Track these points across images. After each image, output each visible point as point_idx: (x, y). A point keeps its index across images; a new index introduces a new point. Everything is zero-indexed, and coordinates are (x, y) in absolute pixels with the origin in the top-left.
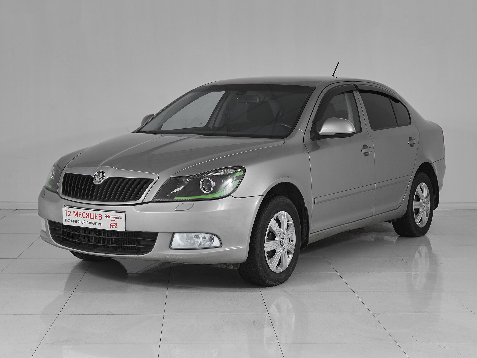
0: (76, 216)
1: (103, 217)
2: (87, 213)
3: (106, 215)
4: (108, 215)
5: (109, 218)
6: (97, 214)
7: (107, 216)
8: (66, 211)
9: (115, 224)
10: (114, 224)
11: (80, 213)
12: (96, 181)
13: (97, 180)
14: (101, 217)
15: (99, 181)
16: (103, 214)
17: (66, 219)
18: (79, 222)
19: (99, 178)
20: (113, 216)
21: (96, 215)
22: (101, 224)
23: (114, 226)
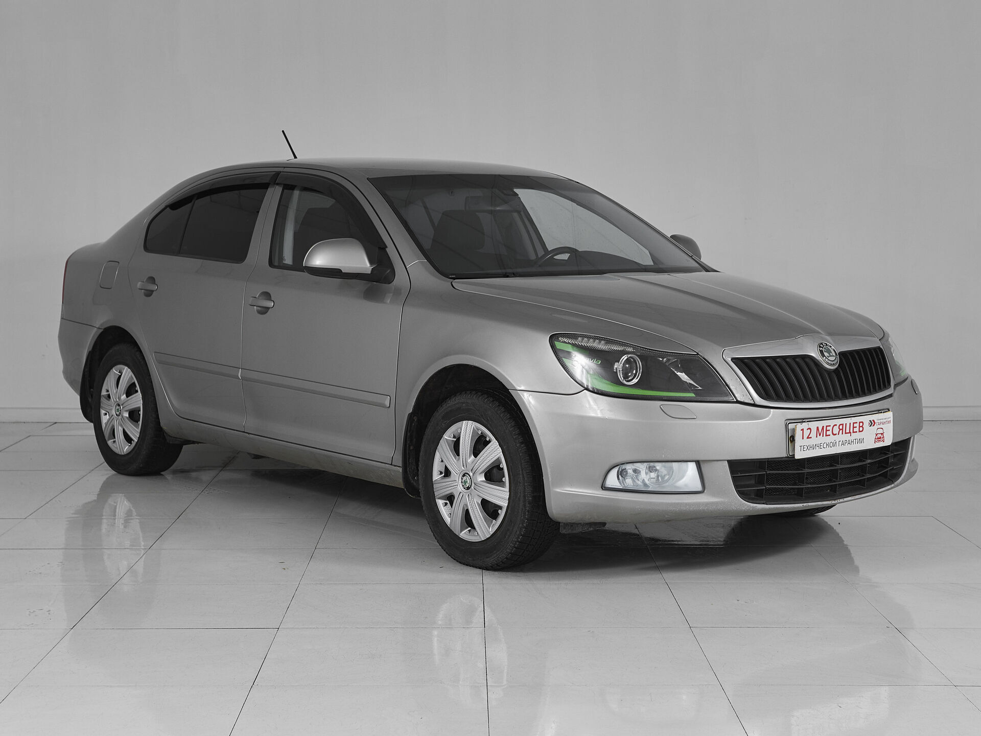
0: (820, 435)
1: (866, 425)
3: (870, 421)
4: (873, 421)
7: (872, 423)
9: (882, 434)
10: (880, 435)
11: (828, 428)
12: (832, 363)
14: (862, 427)
16: (866, 419)
17: (802, 447)
18: (825, 446)
20: (880, 421)
21: (855, 425)
22: (861, 441)
23: (880, 438)
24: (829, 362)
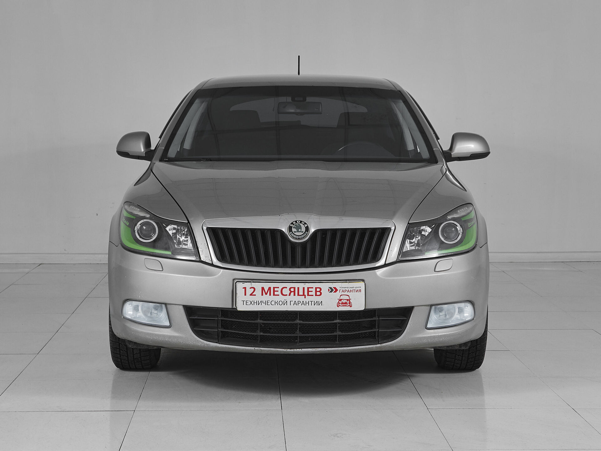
2: (290, 288)
5: (335, 292)
6: (313, 288)
8: (245, 288)
11: (276, 289)
13: (299, 236)
15: (303, 236)
16: (325, 287)
17: (245, 302)
19: (300, 232)
20: (344, 289)
24: (295, 236)
